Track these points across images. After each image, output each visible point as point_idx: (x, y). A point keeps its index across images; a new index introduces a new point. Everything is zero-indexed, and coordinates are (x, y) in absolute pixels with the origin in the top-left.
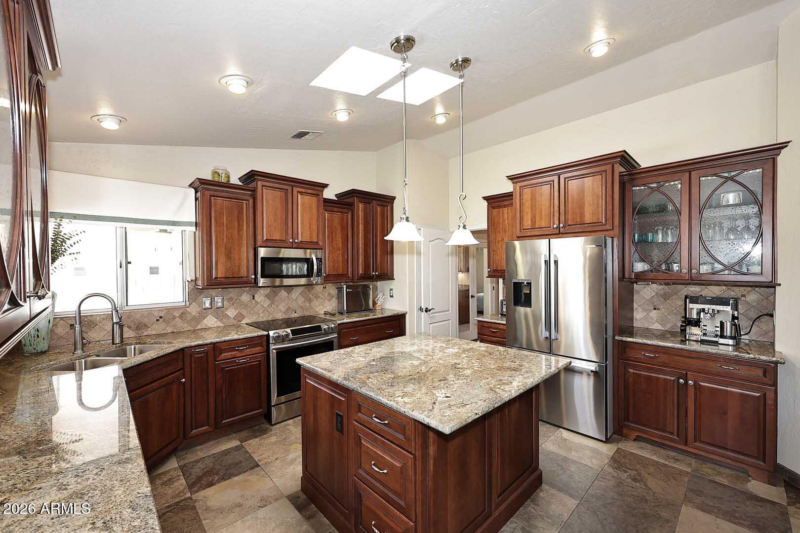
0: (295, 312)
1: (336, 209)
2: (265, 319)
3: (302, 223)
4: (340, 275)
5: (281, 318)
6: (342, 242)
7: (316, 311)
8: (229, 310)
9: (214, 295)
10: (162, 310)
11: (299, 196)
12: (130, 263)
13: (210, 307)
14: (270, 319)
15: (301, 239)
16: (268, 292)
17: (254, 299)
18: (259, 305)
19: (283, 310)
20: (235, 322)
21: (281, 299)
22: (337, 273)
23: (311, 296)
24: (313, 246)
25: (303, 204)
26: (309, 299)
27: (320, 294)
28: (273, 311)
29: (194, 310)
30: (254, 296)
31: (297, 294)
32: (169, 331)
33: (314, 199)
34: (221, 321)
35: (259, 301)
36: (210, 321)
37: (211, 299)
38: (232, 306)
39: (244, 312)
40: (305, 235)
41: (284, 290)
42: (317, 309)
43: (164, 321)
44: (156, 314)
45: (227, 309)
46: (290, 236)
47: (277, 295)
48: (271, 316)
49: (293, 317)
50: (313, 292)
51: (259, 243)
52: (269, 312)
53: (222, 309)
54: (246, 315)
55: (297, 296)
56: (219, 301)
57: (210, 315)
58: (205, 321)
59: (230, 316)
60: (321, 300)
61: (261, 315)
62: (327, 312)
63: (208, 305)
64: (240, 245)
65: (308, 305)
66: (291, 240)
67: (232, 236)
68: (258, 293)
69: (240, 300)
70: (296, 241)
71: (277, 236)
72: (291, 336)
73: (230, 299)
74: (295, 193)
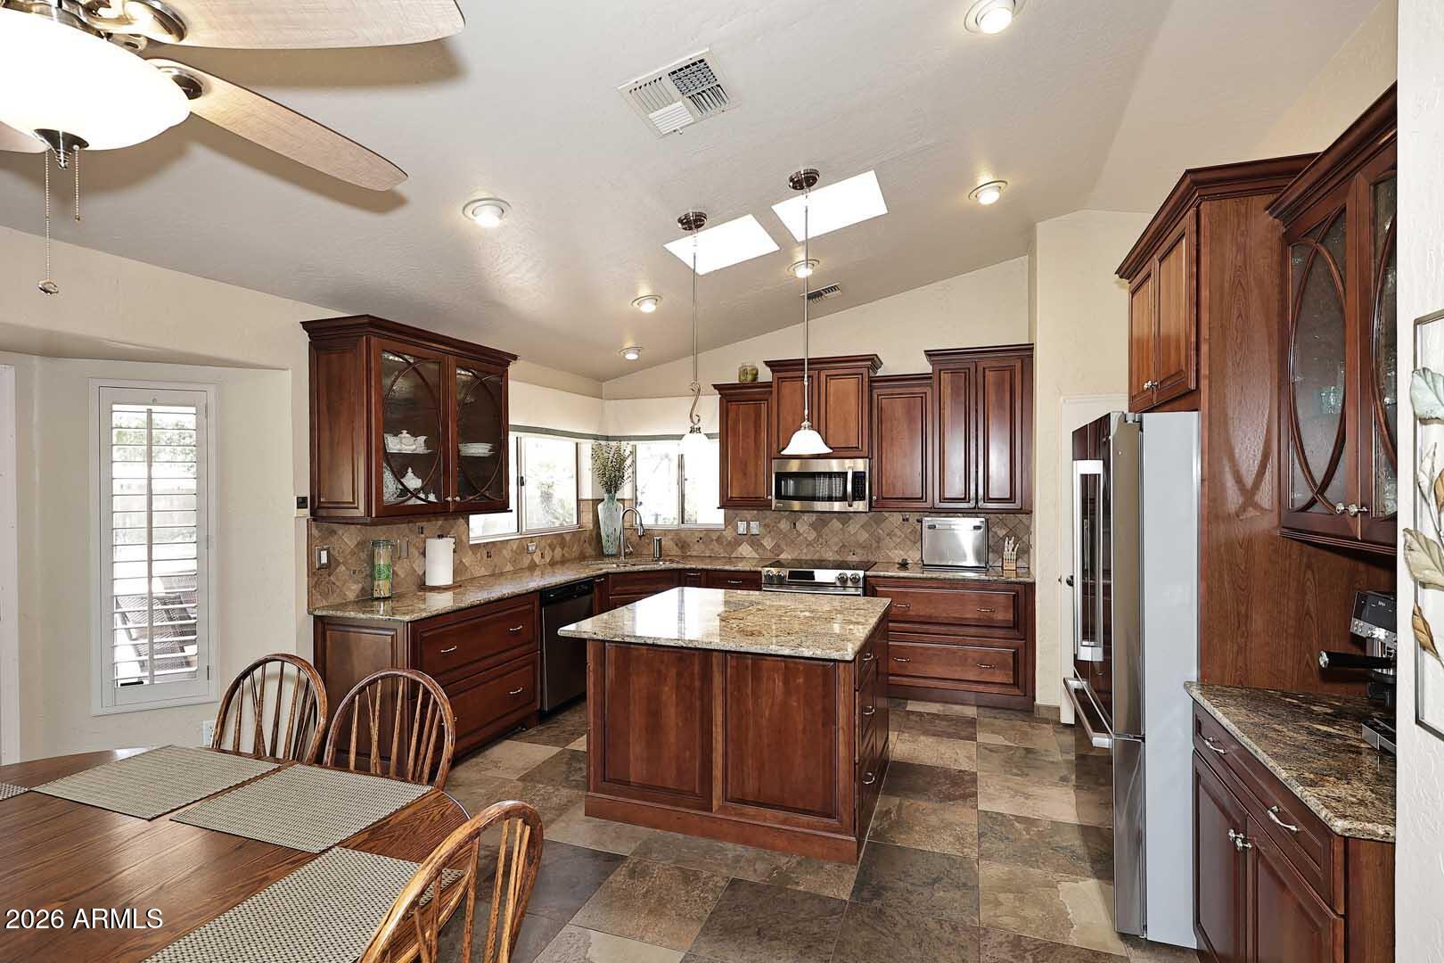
0: (854, 554)
2: (810, 557)
5: (832, 559)
7: (889, 557)
8: (765, 540)
9: (749, 518)
10: (701, 531)
11: (830, 381)
12: (686, 480)
13: (745, 533)
14: (816, 557)
16: (815, 520)
17: (795, 528)
18: (801, 537)
19: (836, 548)
20: (772, 555)
21: (832, 532)
23: (881, 531)
26: (876, 537)
27: (896, 530)
28: (822, 548)
29: (729, 534)
30: (795, 524)
31: (858, 526)
32: (707, 555)
34: (756, 551)
35: (802, 532)
36: (745, 550)
37: (746, 523)
38: (770, 535)
39: (783, 545)
41: (838, 519)
42: (891, 554)
43: (703, 542)
44: (697, 534)
45: (763, 538)
47: (826, 525)
48: (818, 555)
49: (852, 559)
50: (882, 524)
52: (815, 548)
53: (758, 537)
54: (785, 548)
55: (857, 529)
56: (755, 527)
57: (745, 542)
58: (740, 549)
59: (767, 546)
60: (899, 540)
61: (804, 551)
63: (742, 530)
64: (757, 457)
65: (875, 544)
68: (801, 520)
69: (778, 527)
73: (767, 524)
74: (823, 378)
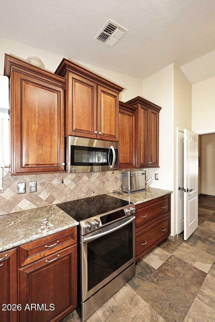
0: (94, 192)
1: (126, 112)
2: (72, 200)
3: (104, 118)
4: (127, 163)
5: (83, 197)
6: (129, 138)
7: (108, 191)
8: (42, 194)
9: (28, 180)
11: (102, 94)
13: (24, 192)
15: (103, 132)
16: (74, 177)
17: (63, 183)
18: (67, 188)
19: (85, 191)
20: (46, 204)
21: (83, 182)
22: (126, 162)
23: (104, 179)
24: (112, 139)
25: (105, 102)
26: (102, 182)
27: (110, 178)
28: (78, 193)
29: (8, 195)
30: (63, 180)
31: (95, 178)
33: (113, 99)
34: (34, 203)
35: (67, 184)
36: (25, 204)
37: (25, 184)
38: (45, 190)
39: (55, 195)
40: (106, 129)
42: (108, 189)
45: (40, 193)
46: (95, 128)
47: (81, 179)
48: (76, 197)
49: (93, 196)
50: (105, 176)
51: (69, 132)
52: (74, 193)
53: (36, 193)
54: (56, 197)
55: (95, 179)
56: (32, 186)
57: (24, 199)
58: (19, 205)
59: (43, 198)
60: (110, 182)
61: (69, 196)
62: (116, 191)
63: (22, 190)
64: (51, 133)
65: (102, 186)
66: (96, 132)
67: (44, 123)
68: (66, 178)
69: (51, 184)
70: (100, 133)
71: (84, 127)
72: (101, 225)
73: (42, 184)
74: (99, 91)
